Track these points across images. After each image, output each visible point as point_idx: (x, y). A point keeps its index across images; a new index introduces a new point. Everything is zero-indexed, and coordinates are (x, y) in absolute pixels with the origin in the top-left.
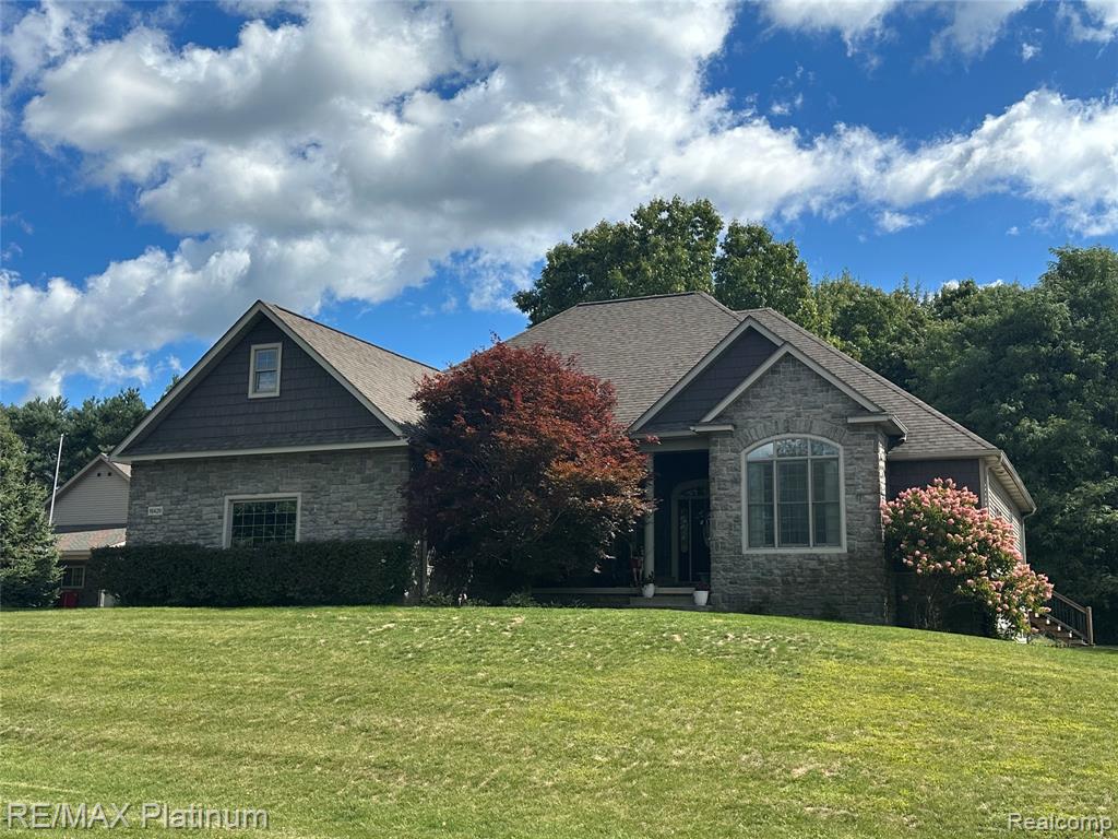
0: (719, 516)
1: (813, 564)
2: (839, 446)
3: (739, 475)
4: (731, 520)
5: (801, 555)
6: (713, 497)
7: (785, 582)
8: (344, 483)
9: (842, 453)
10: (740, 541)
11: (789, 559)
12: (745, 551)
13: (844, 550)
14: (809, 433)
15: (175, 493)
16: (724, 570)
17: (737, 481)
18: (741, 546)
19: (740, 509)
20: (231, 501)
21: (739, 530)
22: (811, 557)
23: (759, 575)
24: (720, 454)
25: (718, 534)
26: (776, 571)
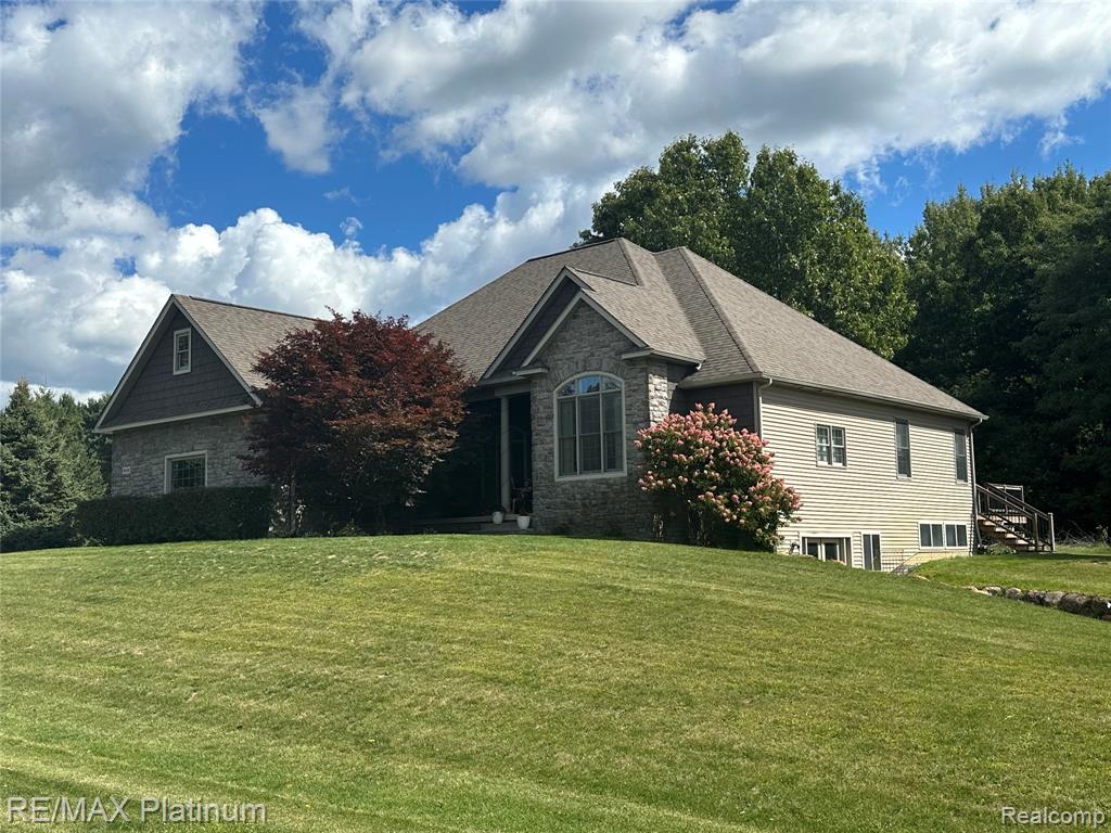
0: (538, 450)
1: (603, 488)
2: (620, 379)
3: (552, 412)
4: (546, 453)
5: (595, 481)
6: (534, 434)
7: (584, 505)
8: (231, 440)
9: (623, 386)
10: (553, 470)
11: (586, 484)
12: (557, 480)
13: (624, 474)
14: (599, 369)
15: (137, 456)
16: (543, 497)
17: (550, 418)
18: (553, 476)
19: (552, 442)
20: (169, 459)
21: (552, 461)
22: (602, 482)
23: (565, 500)
24: (539, 394)
25: (538, 465)
26: (578, 496)
